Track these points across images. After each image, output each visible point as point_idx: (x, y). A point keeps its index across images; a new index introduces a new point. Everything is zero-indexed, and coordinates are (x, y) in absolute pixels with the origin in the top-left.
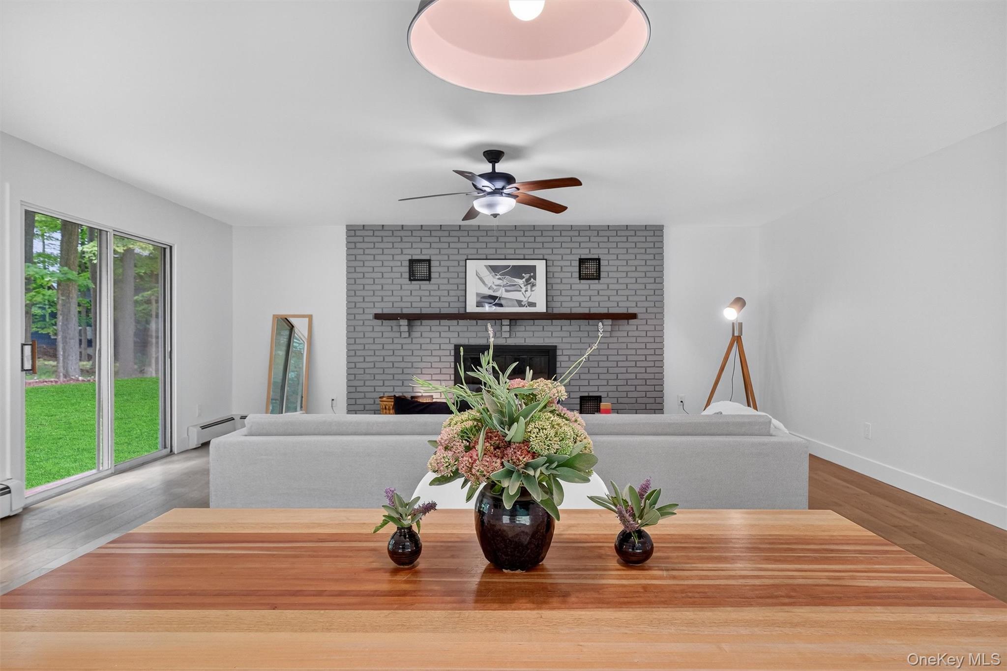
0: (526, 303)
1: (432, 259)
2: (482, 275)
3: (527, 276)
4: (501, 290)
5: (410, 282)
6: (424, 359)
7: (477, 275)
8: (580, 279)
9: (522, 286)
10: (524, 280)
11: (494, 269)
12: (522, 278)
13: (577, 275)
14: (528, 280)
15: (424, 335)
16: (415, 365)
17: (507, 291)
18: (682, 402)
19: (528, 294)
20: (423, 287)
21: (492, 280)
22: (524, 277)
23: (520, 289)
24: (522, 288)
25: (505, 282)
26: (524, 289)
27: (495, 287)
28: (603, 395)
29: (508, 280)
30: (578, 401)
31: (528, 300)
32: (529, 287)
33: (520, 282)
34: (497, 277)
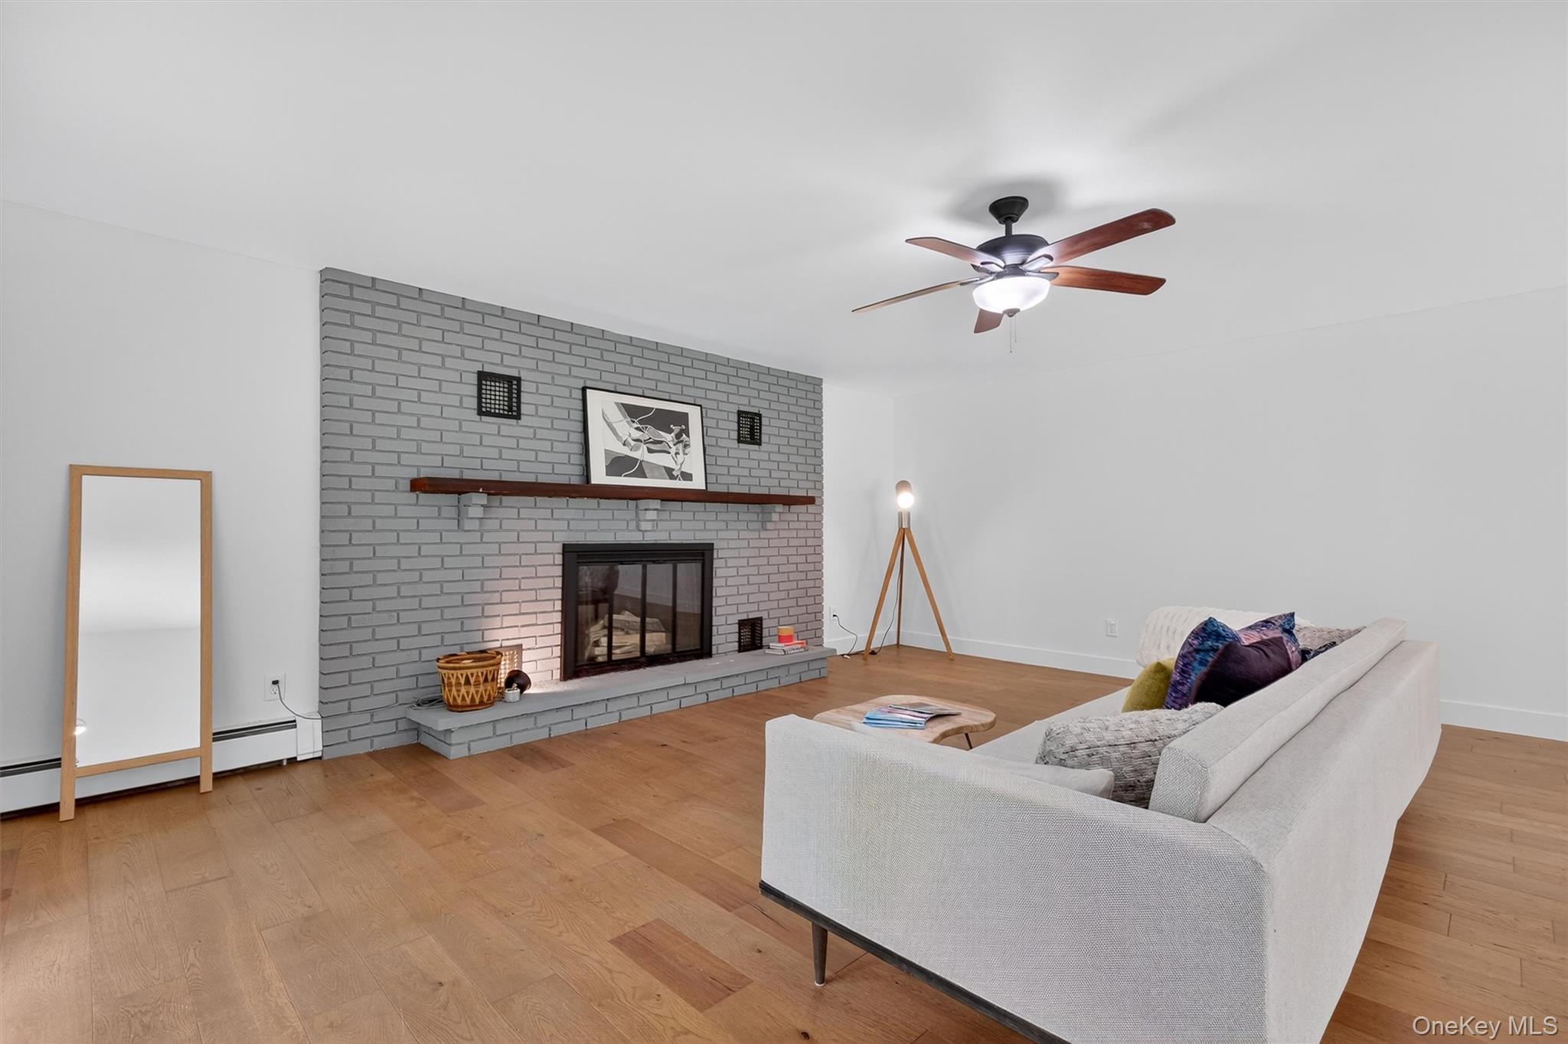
0: (679, 473)
1: (523, 378)
2: (611, 419)
3: (677, 429)
4: (641, 449)
5: (479, 417)
6: (506, 573)
7: (603, 417)
8: (739, 442)
9: (671, 444)
10: (673, 434)
11: (632, 412)
12: (670, 431)
13: (734, 435)
14: (678, 436)
15: (506, 524)
16: (489, 586)
17: (650, 451)
18: (834, 616)
19: (680, 457)
20: (505, 430)
21: (628, 429)
22: (672, 431)
23: (668, 449)
24: (670, 448)
25: (645, 436)
26: (673, 450)
27: (633, 443)
28: (764, 615)
29: (650, 432)
30: (736, 628)
31: (681, 467)
32: (680, 446)
33: (669, 438)
34: (636, 426)
